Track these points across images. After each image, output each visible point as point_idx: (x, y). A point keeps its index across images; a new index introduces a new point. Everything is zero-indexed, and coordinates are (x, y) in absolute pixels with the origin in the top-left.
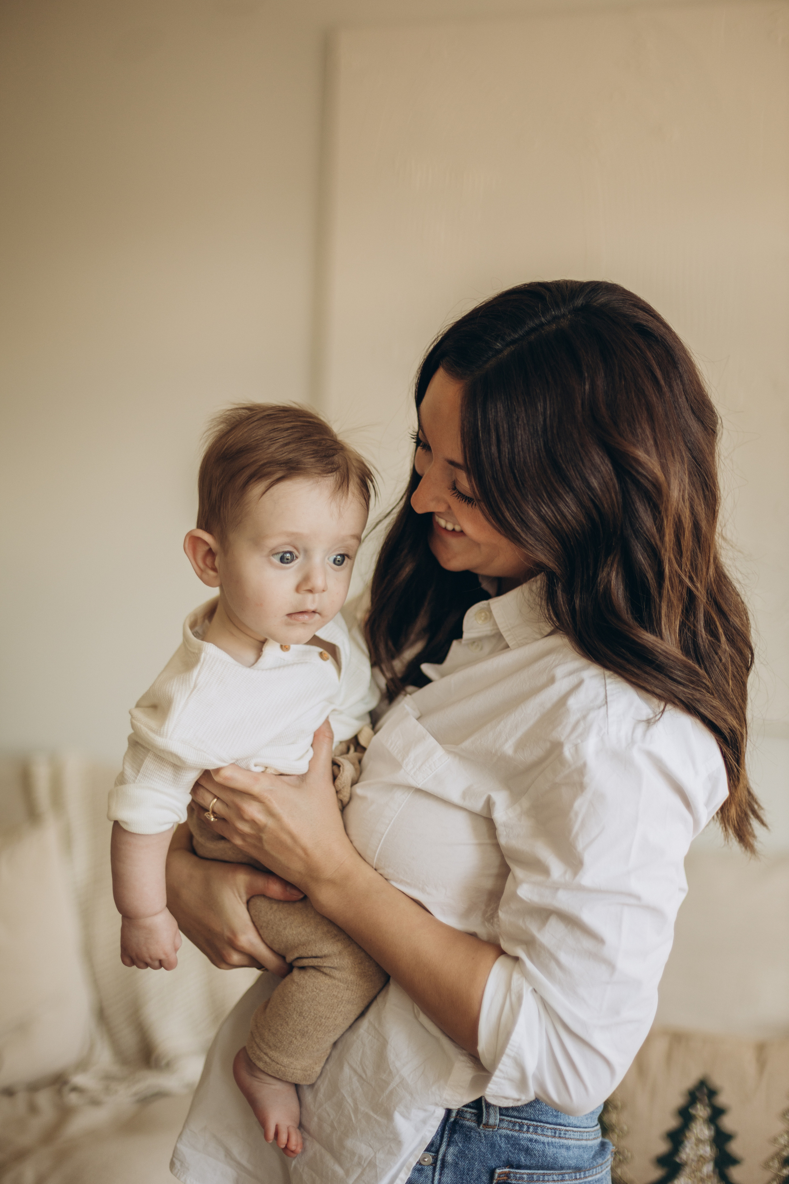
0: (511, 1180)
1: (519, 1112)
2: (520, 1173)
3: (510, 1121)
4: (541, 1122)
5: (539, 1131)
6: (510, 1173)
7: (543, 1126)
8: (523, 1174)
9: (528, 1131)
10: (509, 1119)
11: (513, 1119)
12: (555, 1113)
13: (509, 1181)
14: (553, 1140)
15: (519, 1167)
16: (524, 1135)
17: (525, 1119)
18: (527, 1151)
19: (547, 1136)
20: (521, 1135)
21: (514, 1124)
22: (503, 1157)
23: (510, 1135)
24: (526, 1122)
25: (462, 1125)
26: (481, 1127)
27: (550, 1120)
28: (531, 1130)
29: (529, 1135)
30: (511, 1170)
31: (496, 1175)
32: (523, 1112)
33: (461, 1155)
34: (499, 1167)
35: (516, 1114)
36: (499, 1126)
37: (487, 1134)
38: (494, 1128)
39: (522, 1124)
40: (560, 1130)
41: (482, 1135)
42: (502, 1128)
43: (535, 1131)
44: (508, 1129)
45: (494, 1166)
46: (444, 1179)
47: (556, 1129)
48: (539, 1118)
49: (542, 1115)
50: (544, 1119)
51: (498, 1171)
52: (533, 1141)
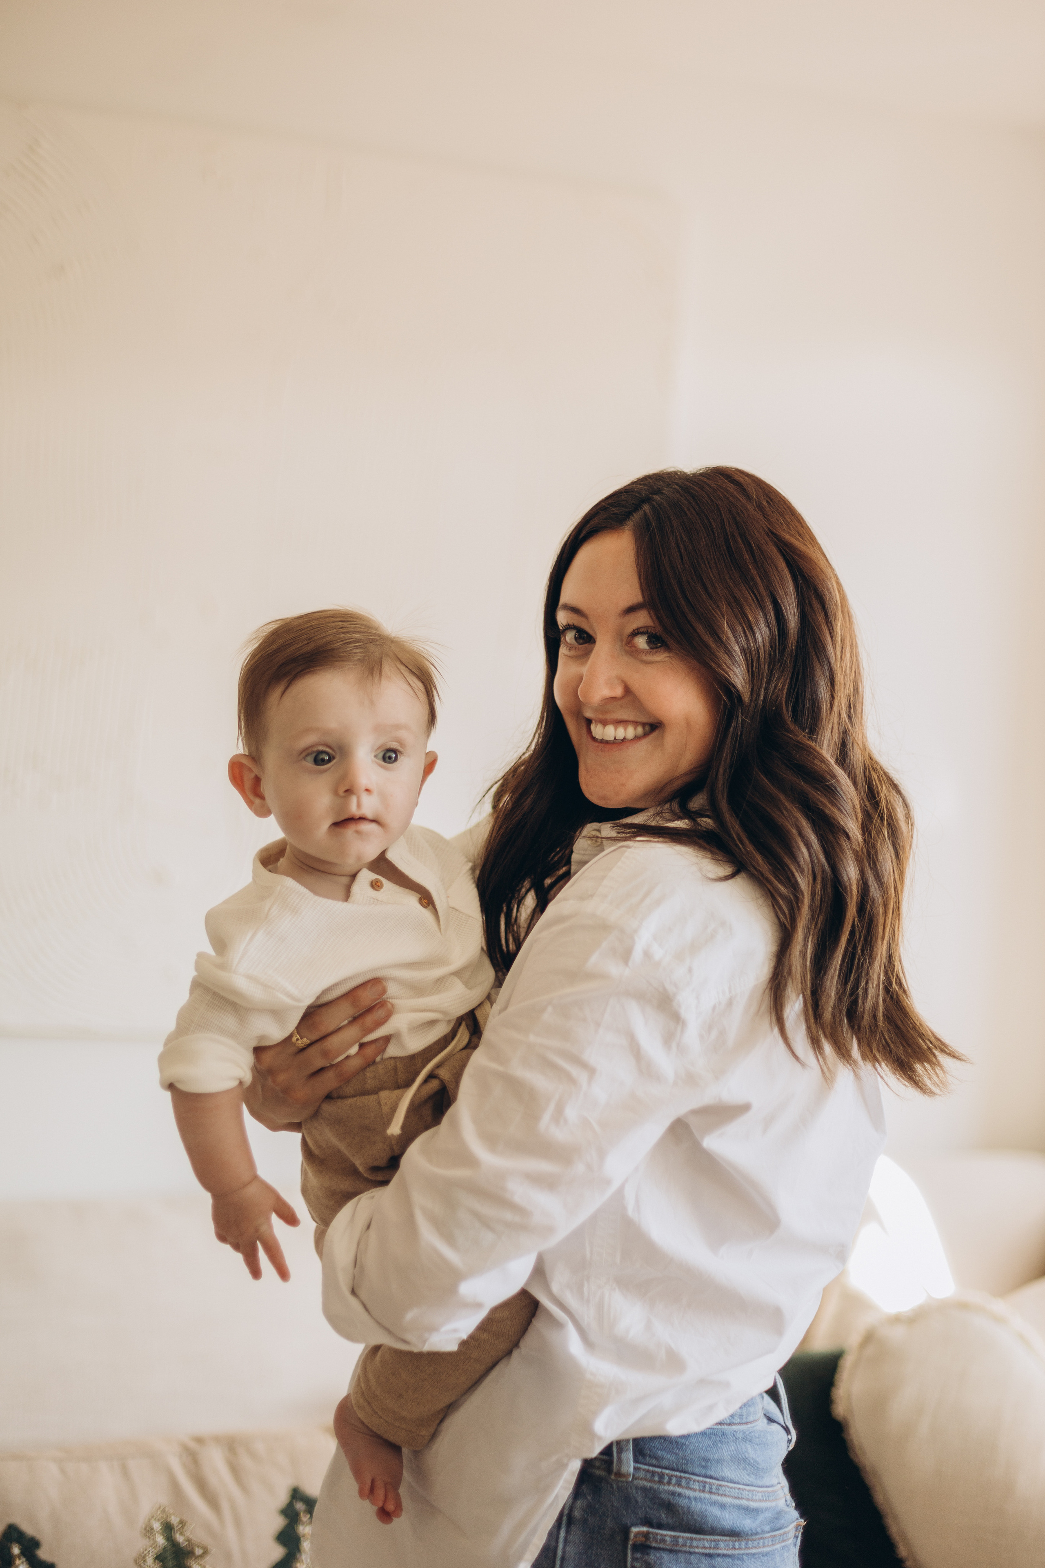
0: (650, 1542)
1: (658, 1460)
2: (661, 1535)
3: (648, 1471)
4: (685, 1472)
5: (684, 1482)
6: (648, 1533)
7: (688, 1478)
8: (665, 1535)
9: (669, 1483)
10: (646, 1467)
11: (651, 1468)
12: (703, 1463)
13: (648, 1543)
14: (702, 1495)
15: (660, 1526)
16: (665, 1488)
17: (666, 1468)
18: (670, 1507)
19: (692, 1489)
20: (662, 1487)
21: (653, 1473)
22: (641, 1514)
23: (649, 1487)
24: (667, 1471)
25: (594, 1473)
26: (613, 1477)
27: (697, 1471)
28: (674, 1481)
29: (671, 1488)
30: (651, 1530)
31: (632, 1536)
32: (662, 1461)
33: (590, 1510)
34: (636, 1525)
35: (654, 1462)
36: (633, 1476)
37: (620, 1485)
38: (628, 1478)
39: (662, 1474)
40: (710, 1484)
41: (615, 1486)
42: (638, 1478)
43: (679, 1484)
44: (646, 1480)
45: (629, 1524)
46: (571, 1538)
47: (705, 1482)
48: (682, 1468)
49: (686, 1464)
50: (690, 1470)
51: (635, 1530)
52: (677, 1495)
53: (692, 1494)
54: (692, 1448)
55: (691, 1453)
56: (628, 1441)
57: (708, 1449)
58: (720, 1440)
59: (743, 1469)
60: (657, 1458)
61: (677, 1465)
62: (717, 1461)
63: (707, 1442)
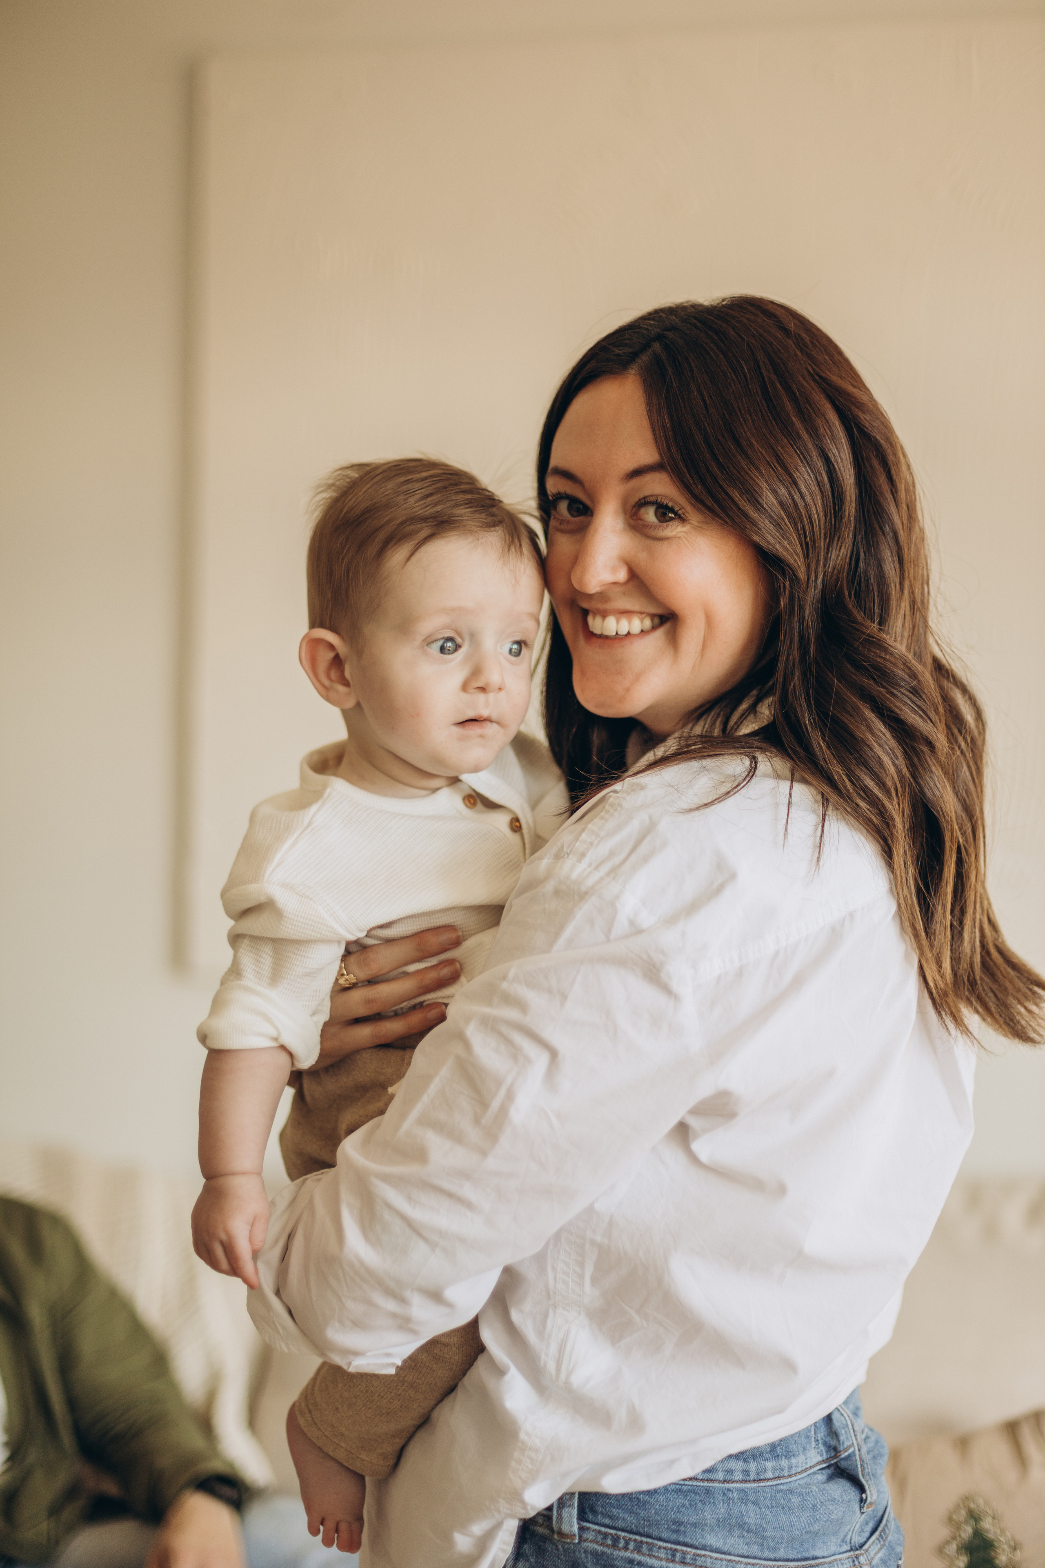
1: (612, 1519)
3: (600, 1532)
4: (648, 1536)
5: (645, 1548)
7: (652, 1543)
9: (626, 1548)
10: (596, 1527)
11: (602, 1529)
12: (673, 1527)
16: (620, 1553)
17: (623, 1530)
19: (657, 1558)
20: (616, 1553)
21: (606, 1535)
23: (599, 1551)
24: (623, 1534)
25: (534, 1531)
26: (555, 1536)
27: (665, 1535)
28: (631, 1546)
29: (628, 1554)
32: (618, 1522)
35: (607, 1521)
36: (580, 1537)
37: (566, 1547)
38: (573, 1539)
39: (617, 1537)
40: (683, 1552)
41: (561, 1549)
42: (586, 1540)
43: (638, 1549)
44: (597, 1543)
47: (676, 1550)
48: (644, 1531)
49: (650, 1526)
50: (656, 1534)
52: (635, 1563)
54: (657, 1507)
55: (656, 1513)
57: (681, 1509)
59: (739, 1537)
60: (611, 1518)
61: (637, 1528)
62: (695, 1525)
63: (681, 1500)
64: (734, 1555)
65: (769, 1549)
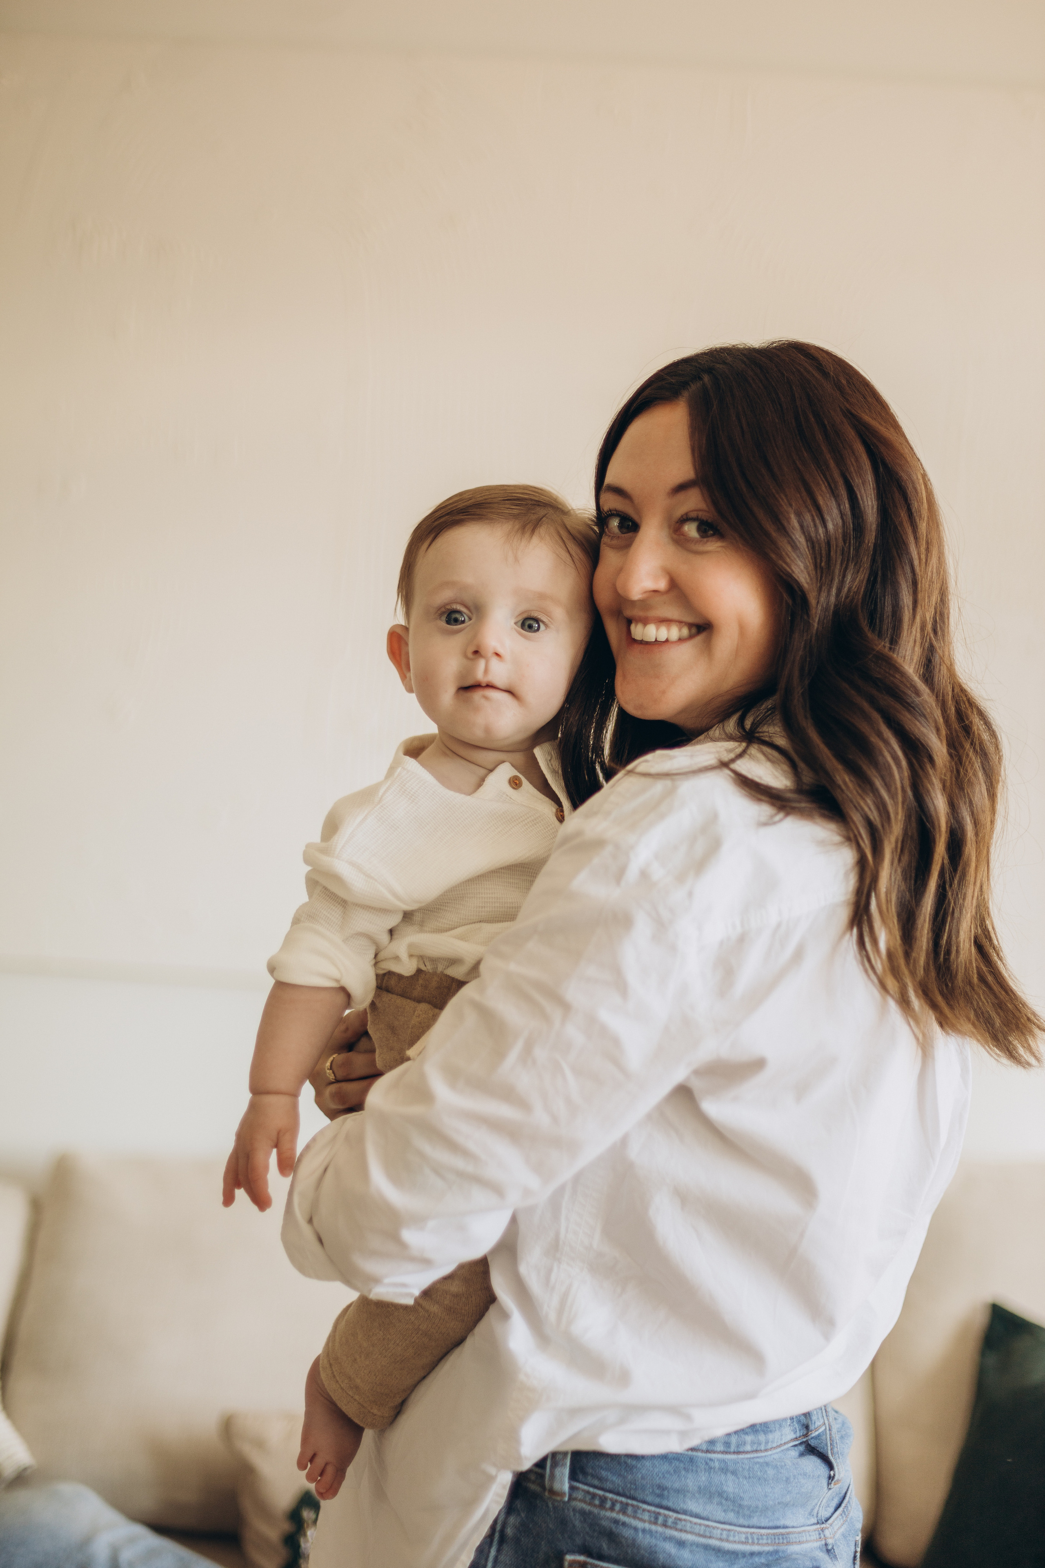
1: (601, 1481)
3: (588, 1492)
4: (634, 1498)
5: (630, 1510)
6: (585, 1563)
7: (636, 1506)
9: (612, 1509)
10: (586, 1488)
11: (591, 1490)
12: (658, 1491)
14: (653, 1527)
15: (601, 1557)
16: (606, 1514)
17: (610, 1491)
18: (612, 1537)
19: (641, 1519)
20: (603, 1513)
21: (594, 1496)
22: (579, 1541)
23: (587, 1511)
24: (610, 1495)
25: (526, 1485)
26: (547, 1494)
27: (649, 1499)
28: (618, 1507)
29: (614, 1515)
30: (589, 1560)
31: (566, 1564)
32: (606, 1483)
33: (523, 1528)
34: (572, 1552)
35: (596, 1482)
36: (570, 1495)
37: (556, 1504)
38: (564, 1498)
39: (605, 1498)
40: (665, 1516)
41: (550, 1505)
42: (575, 1499)
43: (623, 1511)
44: (585, 1502)
45: (565, 1551)
46: (502, 1558)
47: (659, 1514)
48: (630, 1494)
49: (636, 1489)
50: (640, 1496)
51: (569, 1558)
52: (620, 1523)
53: (640, 1525)
54: (643, 1472)
55: (643, 1478)
56: (565, 1454)
57: (666, 1475)
58: (684, 1468)
59: (718, 1504)
60: (600, 1479)
62: (678, 1491)
63: (666, 1467)
64: (712, 1521)
65: (744, 1516)
